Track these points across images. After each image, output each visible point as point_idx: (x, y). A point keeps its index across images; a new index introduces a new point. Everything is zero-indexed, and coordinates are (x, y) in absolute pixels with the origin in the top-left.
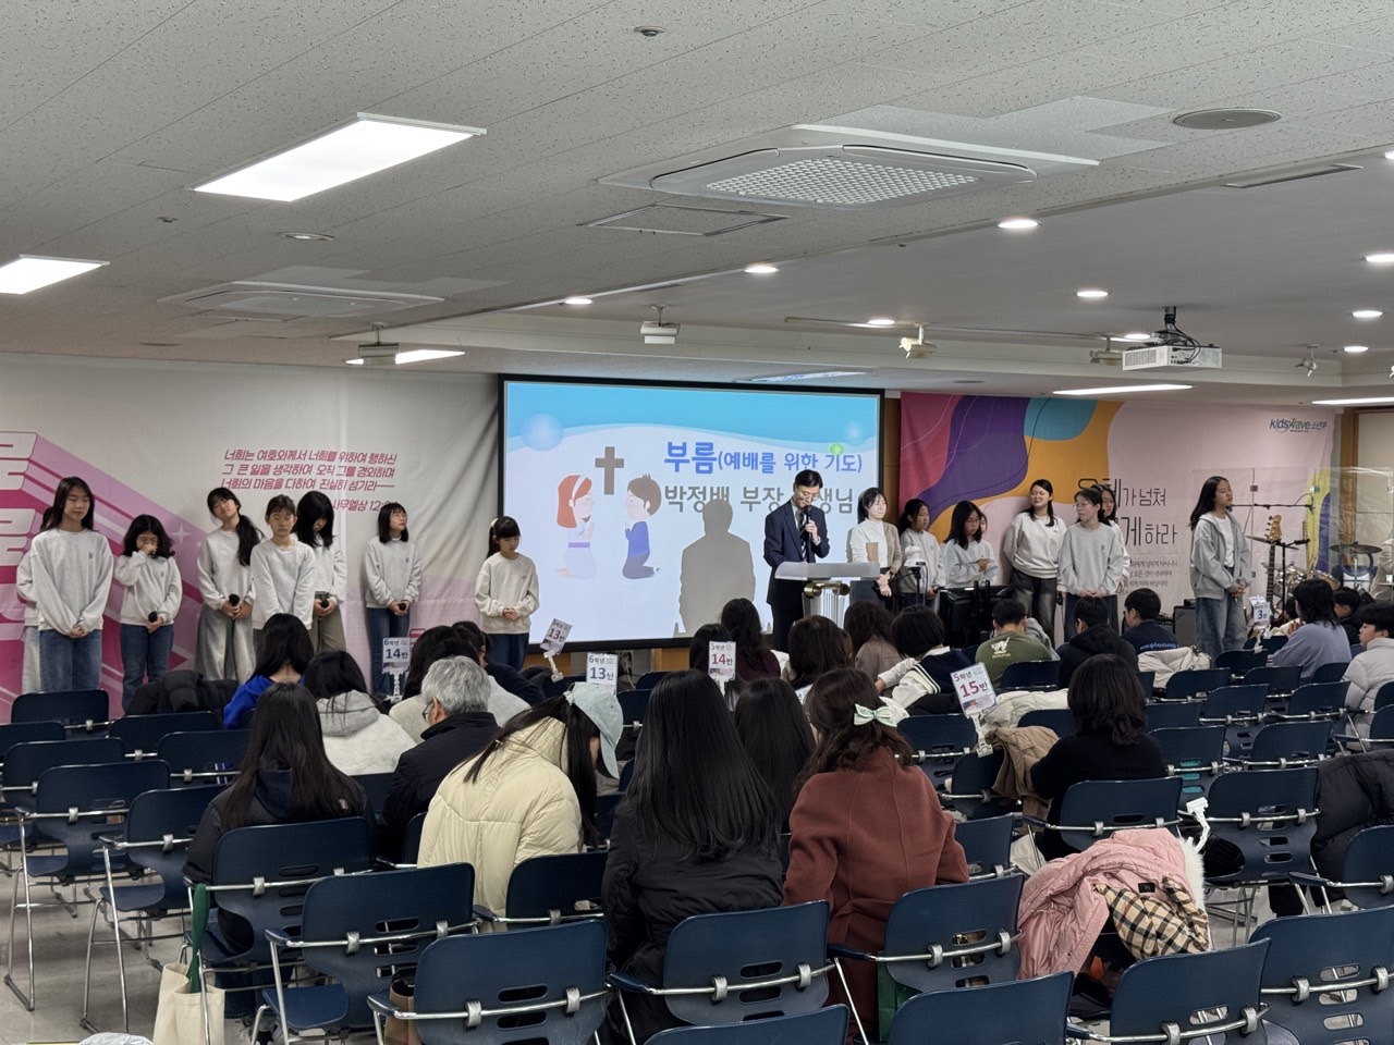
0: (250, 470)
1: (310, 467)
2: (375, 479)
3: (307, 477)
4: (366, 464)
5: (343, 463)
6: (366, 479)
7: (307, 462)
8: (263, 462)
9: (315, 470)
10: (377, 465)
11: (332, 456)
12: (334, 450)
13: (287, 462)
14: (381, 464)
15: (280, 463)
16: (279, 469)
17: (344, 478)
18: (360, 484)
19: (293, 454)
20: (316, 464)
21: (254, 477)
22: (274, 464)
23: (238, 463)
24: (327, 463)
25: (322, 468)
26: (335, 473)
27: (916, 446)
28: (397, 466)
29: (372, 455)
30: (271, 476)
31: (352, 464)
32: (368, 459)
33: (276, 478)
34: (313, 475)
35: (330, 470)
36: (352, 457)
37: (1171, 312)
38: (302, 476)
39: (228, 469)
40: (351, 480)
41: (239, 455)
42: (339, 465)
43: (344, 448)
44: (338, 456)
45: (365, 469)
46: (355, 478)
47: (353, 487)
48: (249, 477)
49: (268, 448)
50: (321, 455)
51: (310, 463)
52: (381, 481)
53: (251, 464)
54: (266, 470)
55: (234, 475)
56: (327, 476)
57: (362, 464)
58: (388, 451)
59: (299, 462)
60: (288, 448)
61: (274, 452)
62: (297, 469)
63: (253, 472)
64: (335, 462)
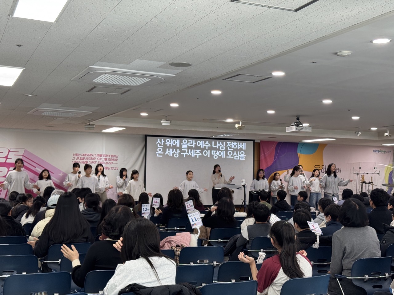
0: (79, 159)
1: (95, 158)
2: (112, 161)
3: (94, 161)
4: (110, 158)
5: (104, 157)
6: (110, 161)
7: (94, 157)
8: (83, 157)
9: (96, 159)
10: (113, 158)
11: (101, 155)
12: (101, 154)
13: (89, 157)
14: (114, 158)
15: (88, 157)
16: (87, 159)
17: (104, 161)
18: (108, 163)
19: (91, 155)
20: (97, 157)
21: (81, 161)
22: (86, 157)
23: (76, 157)
24: (100, 157)
25: (98, 158)
26: (102, 159)
27: (265, 155)
28: (118, 158)
29: (112, 155)
30: (85, 160)
31: (106, 158)
32: (110, 156)
33: (86, 161)
34: (96, 160)
35: (100, 159)
36: (106, 156)
37: (298, 117)
38: (93, 160)
39: (74, 159)
40: (106, 161)
41: (77, 155)
42: (103, 158)
43: (104, 154)
44: (103, 155)
45: (110, 159)
46: (107, 161)
47: (106, 164)
49: (84, 153)
50: (98, 155)
51: (95, 157)
52: (114, 162)
53: (80, 157)
54: (84, 159)
57: (109, 158)
58: (116, 154)
59: (92, 157)
60: (89, 153)
61: (86, 154)
62: (92, 159)
63: (80, 159)
64: (102, 157)
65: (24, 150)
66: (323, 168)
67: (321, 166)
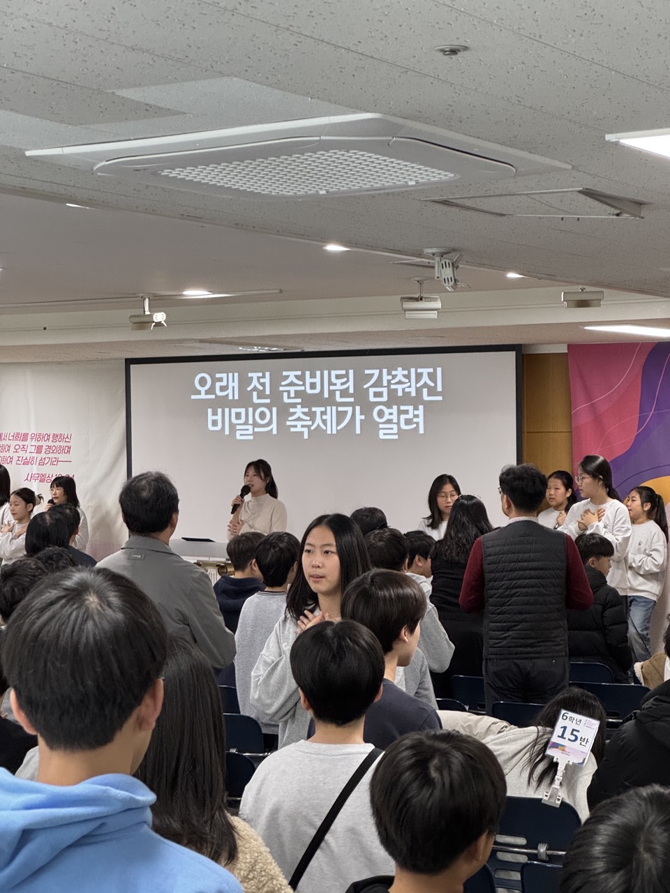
1: (9, 447)
2: (57, 455)
3: (7, 454)
4: (50, 443)
5: (34, 443)
6: (51, 455)
9: (12, 449)
10: (57, 444)
11: (25, 437)
12: (25, 431)
14: (59, 444)
17: (34, 455)
18: (47, 460)
20: (13, 443)
24: (21, 443)
25: (17, 447)
26: (28, 452)
28: (71, 444)
29: (54, 434)
31: (40, 443)
32: (51, 439)
34: (11, 454)
35: (24, 448)
36: (39, 437)
38: (5, 454)
40: (39, 456)
42: (31, 444)
43: (33, 430)
44: (29, 437)
45: (49, 447)
46: (43, 455)
47: (42, 463)
50: (17, 436)
51: (9, 443)
52: (62, 457)
56: (21, 454)
57: (47, 443)
58: (65, 432)
59: (4, 443)
62: (3, 449)
64: (28, 443)
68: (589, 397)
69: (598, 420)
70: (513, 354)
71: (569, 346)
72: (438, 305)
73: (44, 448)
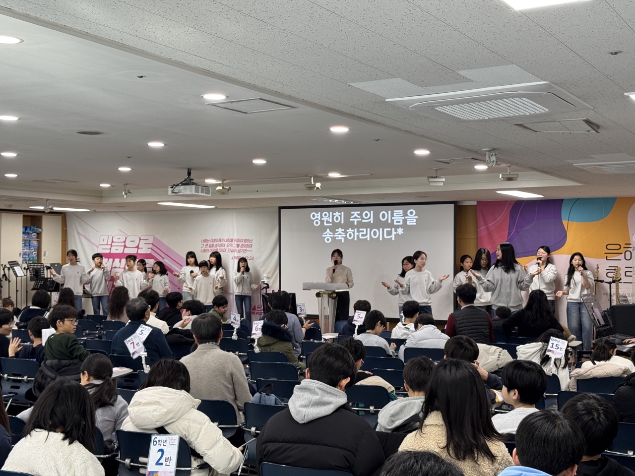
0: (208, 246)
1: (225, 244)
2: (246, 248)
3: (223, 248)
4: (243, 243)
5: (236, 243)
6: (243, 248)
8: (213, 243)
9: (226, 246)
10: (246, 243)
11: (232, 240)
12: (232, 238)
13: (218, 243)
14: (248, 243)
16: (217, 246)
17: (236, 248)
18: (241, 250)
19: (220, 240)
20: (226, 243)
21: (210, 248)
22: (215, 243)
23: (205, 244)
24: (230, 243)
25: (228, 245)
26: (233, 247)
27: (488, 228)
28: (253, 243)
29: (245, 239)
31: (239, 243)
32: (243, 241)
33: (215, 248)
34: (225, 247)
36: (238, 240)
38: (222, 248)
39: (202, 246)
40: (238, 249)
41: (205, 241)
42: (235, 243)
43: (235, 237)
44: (234, 240)
45: (243, 245)
46: (240, 248)
47: (239, 251)
48: (208, 248)
49: (213, 238)
50: (228, 240)
51: (224, 243)
52: (248, 249)
53: (209, 244)
54: (213, 246)
55: (204, 248)
56: (230, 247)
57: (242, 243)
58: (250, 238)
59: (222, 243)
60: (218, 238)
61: (215, 240)
62: (221, 245)
63: (210, 247)
64: (233, 243)
65: (153, 237)
66: (629, 249)
67: (623, 245)
68: (486, 224)
69: (490, 234)
70: (453, 205)
71: (477, 202)
72: (444, 180)
73: (240, 245)
